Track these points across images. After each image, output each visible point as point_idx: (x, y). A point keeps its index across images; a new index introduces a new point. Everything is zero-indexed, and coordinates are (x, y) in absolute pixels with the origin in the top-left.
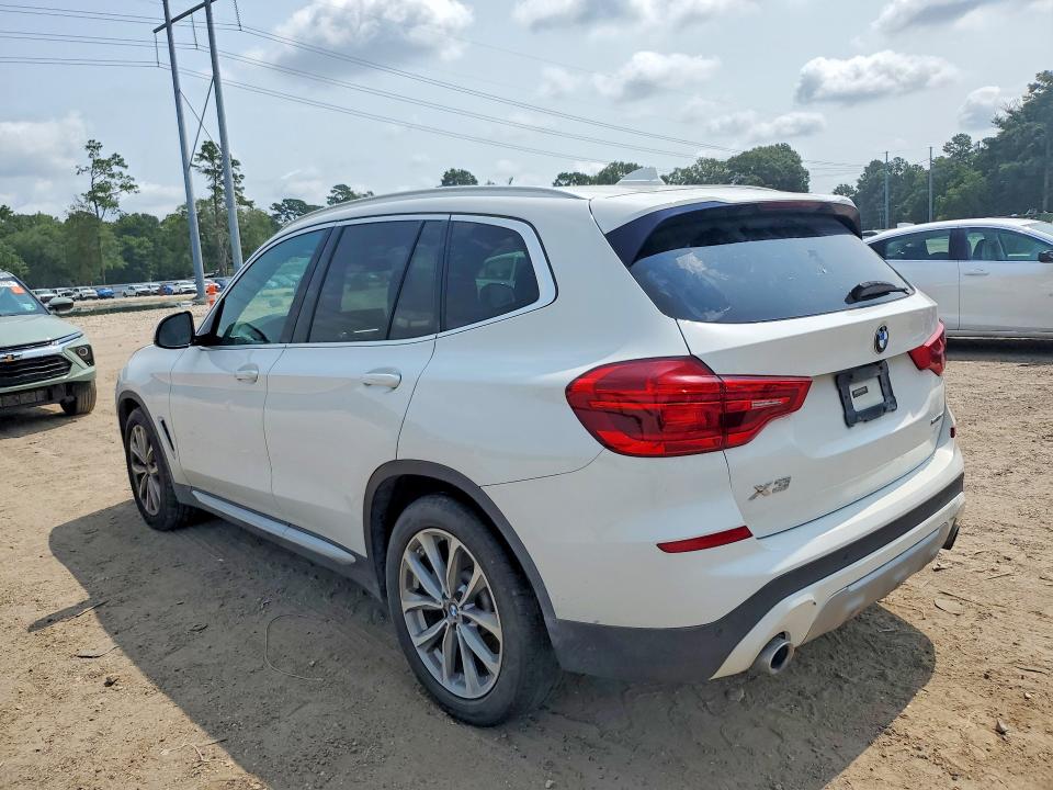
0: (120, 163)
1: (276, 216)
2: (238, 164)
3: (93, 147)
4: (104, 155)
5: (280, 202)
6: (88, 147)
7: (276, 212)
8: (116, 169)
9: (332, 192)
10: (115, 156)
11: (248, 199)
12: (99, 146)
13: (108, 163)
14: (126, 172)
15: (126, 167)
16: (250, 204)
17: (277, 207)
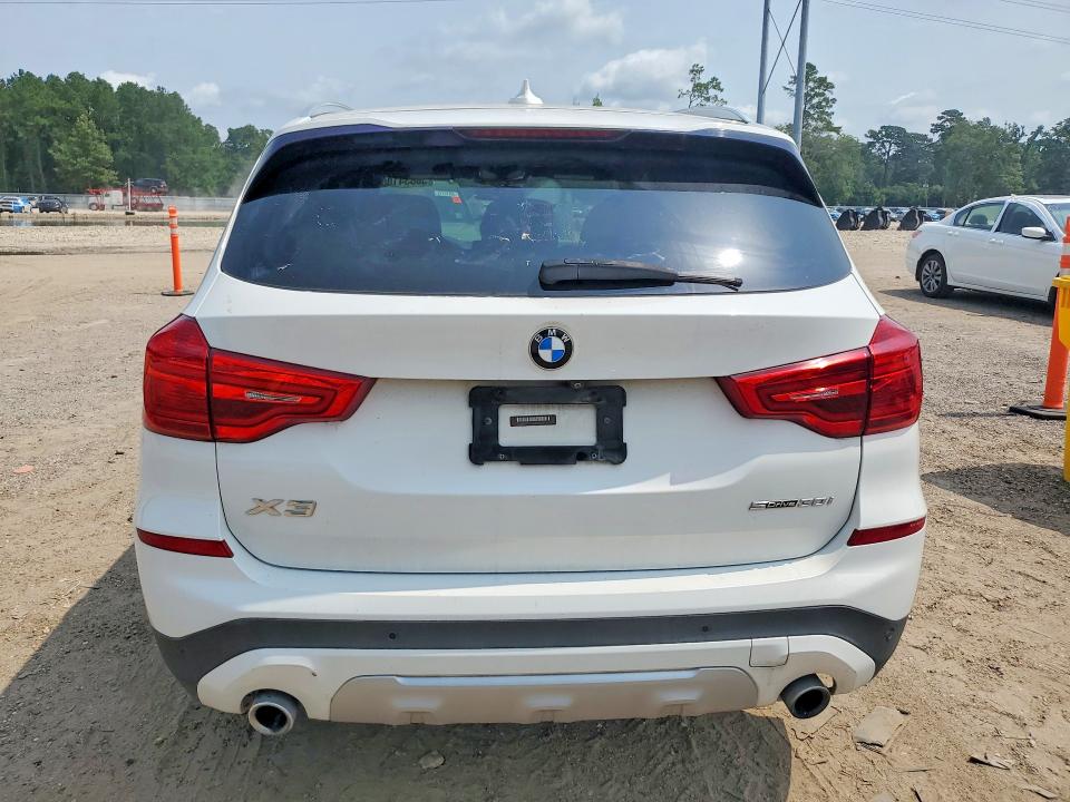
0: (717, 86)
1: (870, 144)
2: (833, 87)
3: (696, 71)
4: (704, 79)
5: (877, 129)
6: (692, 71)
7: (871, 140)
8: (712, 92)
9: (939, 118)
10: (714, 79)
11: (836, 125)
12: (701, 71)
13: (706, 87)
14: (720, 95)
15: (722, 90)
16: (837, 130)
17: (873, 134)
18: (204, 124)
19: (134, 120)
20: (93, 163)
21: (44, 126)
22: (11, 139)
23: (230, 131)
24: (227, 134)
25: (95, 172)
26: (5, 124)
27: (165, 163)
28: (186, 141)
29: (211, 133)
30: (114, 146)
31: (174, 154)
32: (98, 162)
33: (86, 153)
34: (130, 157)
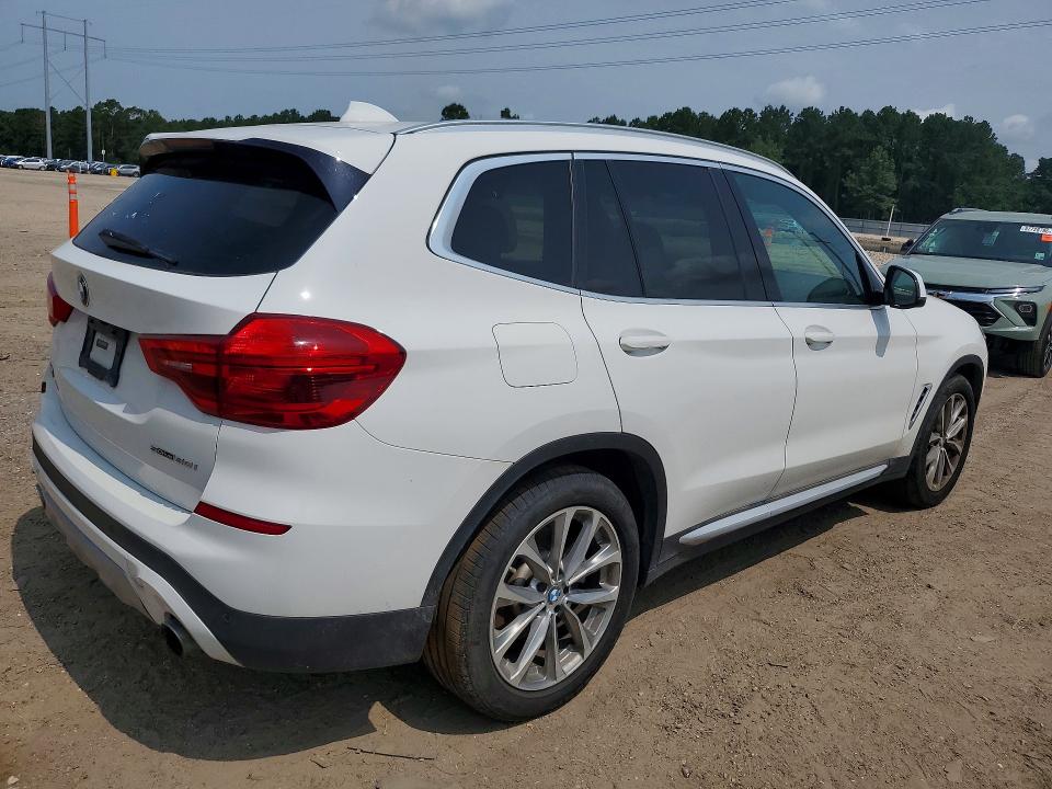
18: (1010, 153)
19: (932, 150)
20: (876, 191)
21: (848, 157)
22: (819, 168)
23: (1042, 161)
24: (1036, 165)
25: (877, 199)
26: (819, 155)
27: (952, 194)
28: (982, 171)
29: (1018, 162)
30: (904, 175)
31: (965, 184)
32: (882, 190)
33: (873, 181)
34: (918, 185)
